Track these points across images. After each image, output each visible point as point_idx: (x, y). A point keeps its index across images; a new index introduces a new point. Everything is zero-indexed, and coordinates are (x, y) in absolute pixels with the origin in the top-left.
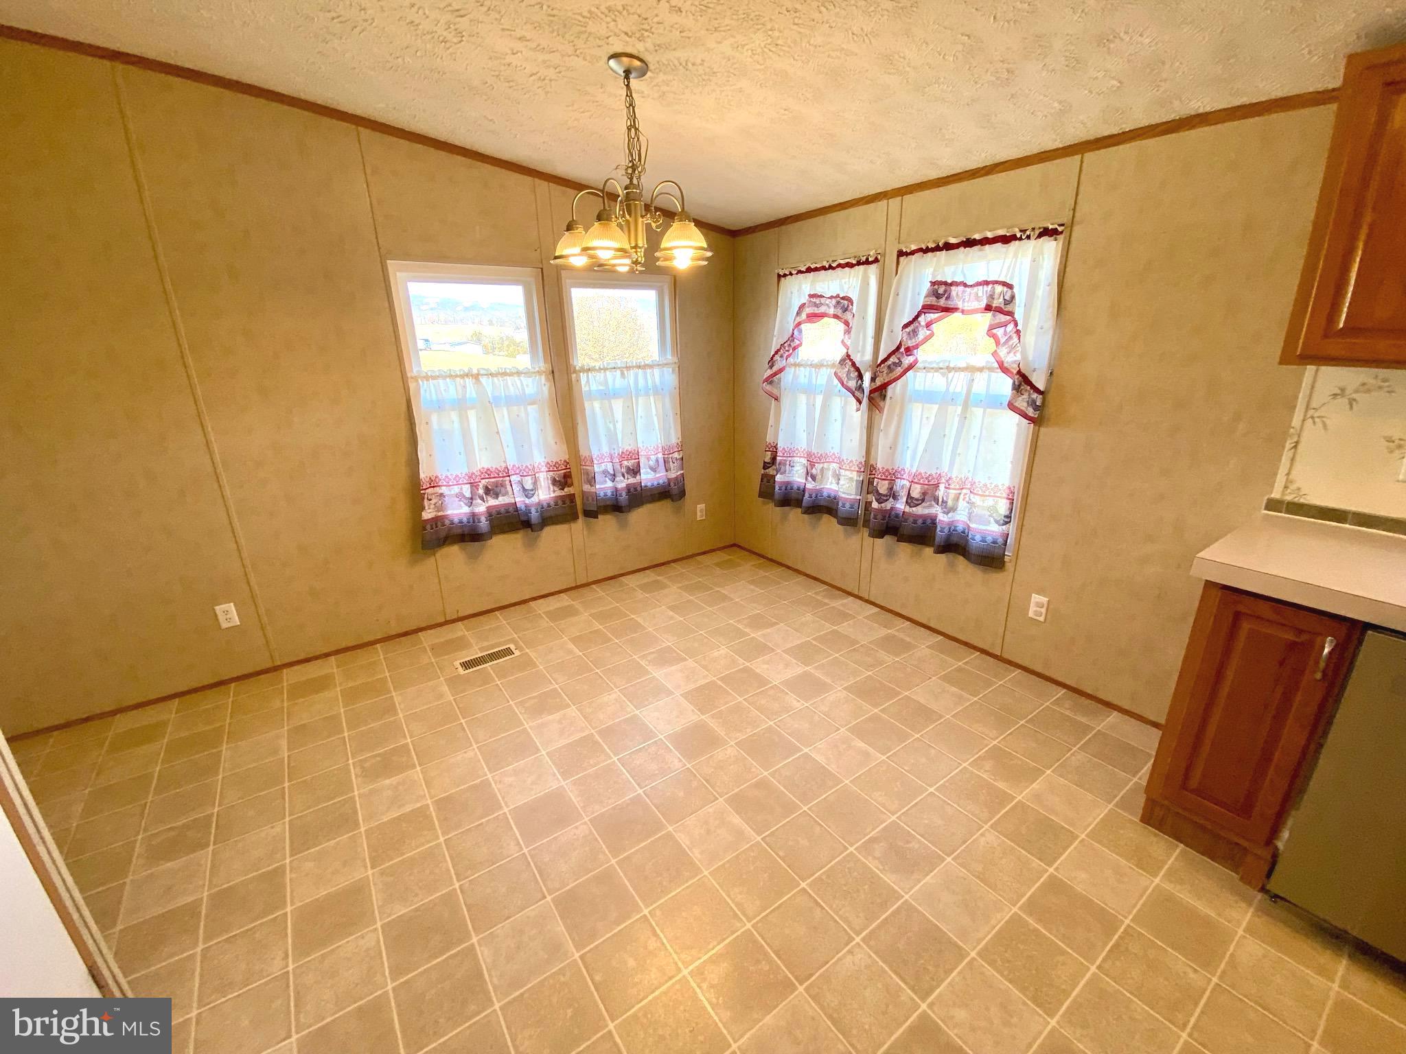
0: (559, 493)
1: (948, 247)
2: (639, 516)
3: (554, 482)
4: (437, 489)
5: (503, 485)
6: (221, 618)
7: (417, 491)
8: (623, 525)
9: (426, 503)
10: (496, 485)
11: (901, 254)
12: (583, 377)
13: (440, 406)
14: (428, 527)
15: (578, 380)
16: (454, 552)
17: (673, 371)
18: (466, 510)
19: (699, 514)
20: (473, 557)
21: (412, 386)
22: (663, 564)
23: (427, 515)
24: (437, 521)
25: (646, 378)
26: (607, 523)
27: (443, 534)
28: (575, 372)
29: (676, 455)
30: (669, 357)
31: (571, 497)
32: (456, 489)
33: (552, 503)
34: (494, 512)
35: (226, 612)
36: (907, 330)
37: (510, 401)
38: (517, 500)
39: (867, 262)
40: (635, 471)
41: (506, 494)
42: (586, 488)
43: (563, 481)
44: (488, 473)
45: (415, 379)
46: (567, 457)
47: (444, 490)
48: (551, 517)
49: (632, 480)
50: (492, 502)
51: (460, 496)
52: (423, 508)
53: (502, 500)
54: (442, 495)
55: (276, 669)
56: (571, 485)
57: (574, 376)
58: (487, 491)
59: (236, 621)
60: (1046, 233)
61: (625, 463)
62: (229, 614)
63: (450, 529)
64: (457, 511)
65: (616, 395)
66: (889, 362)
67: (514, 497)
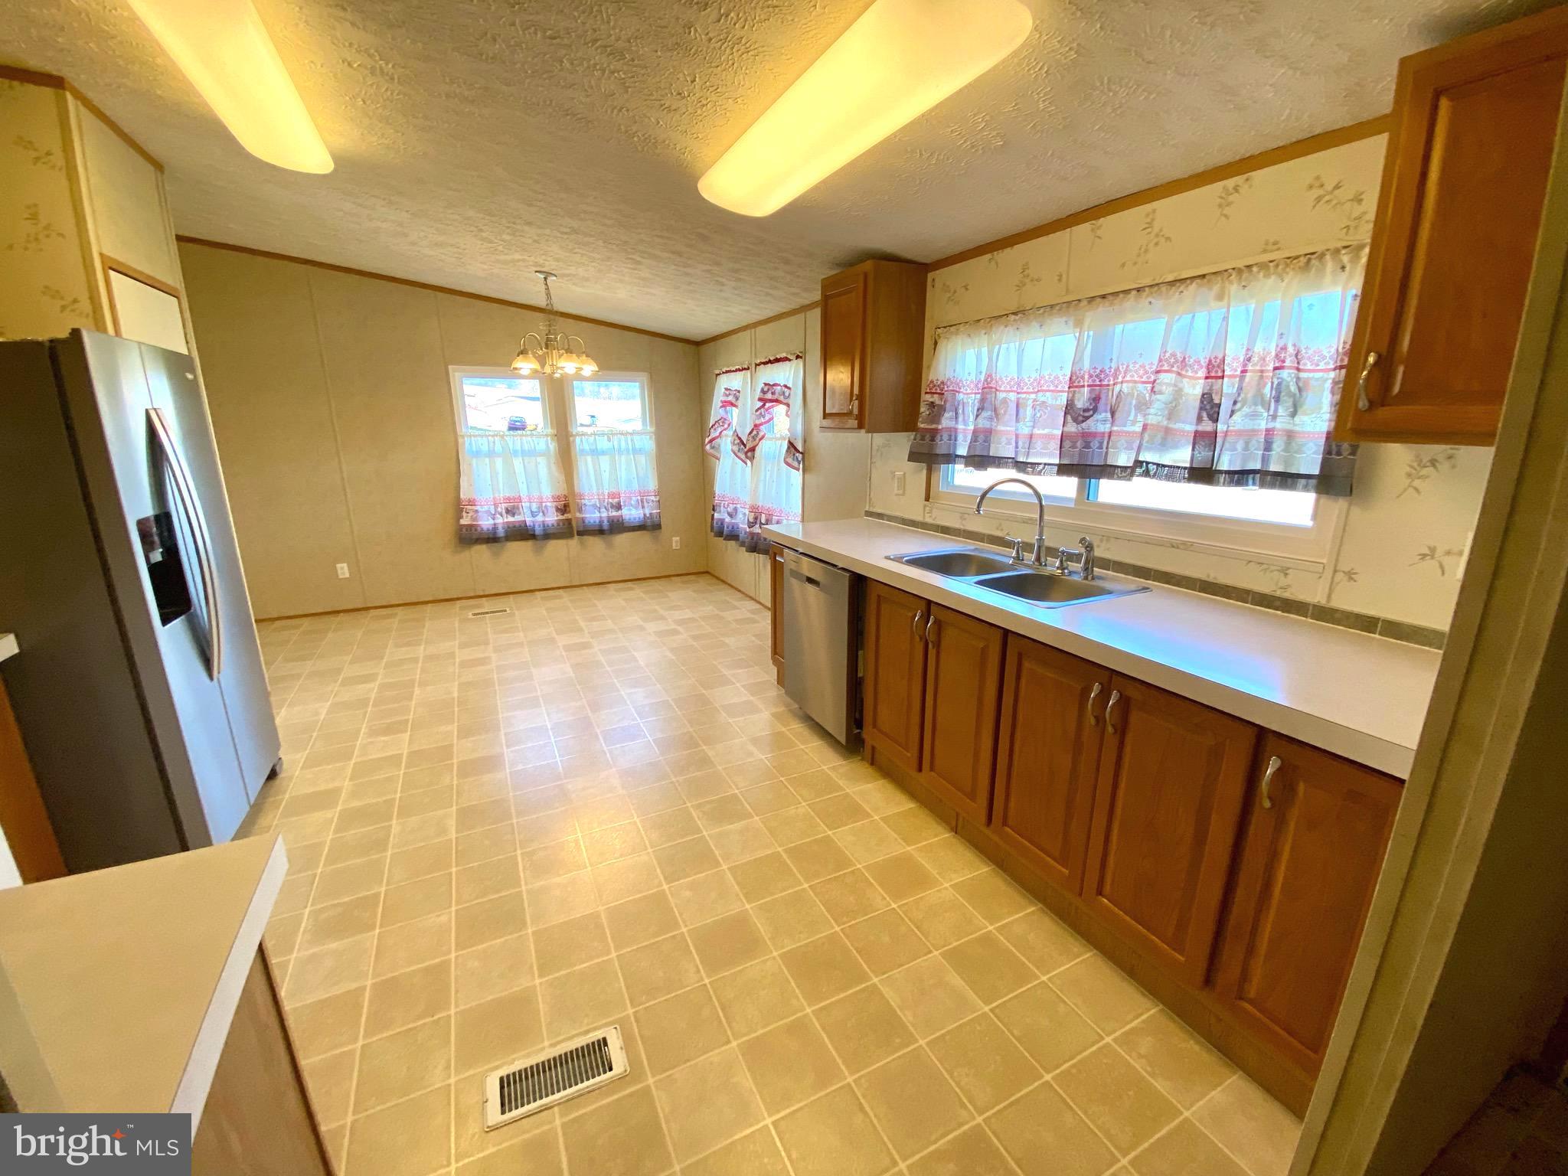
0: (561, 517)
1: (770, 362)
2: (622, 540)
3: (558, 509)
4: (473, 507)
5: (518, 508)
6: (339, 572)
7: (459, 507)
8: (610, 546)
9: (464, 514)
10: (514, 507)
11: (757, 365)
12: (578, 439)
13: (478, 454)
14: (464, 530)
15: (574, 441)
16: (482, 549)
17: (651, 438)
18: (491, 522)
19: (674, 544)
20: (496, 554)
21: (460, 440)
22: (644, 579)
23: (463, 522)
24: (471, 526)
25: (626, 441)
26: (595, 543)
27: (474, 537)
28: (572, 436)
29: (653, 498)
30: (650, 429)
31: (569, 521)
32: (486, 508)
33: (555, 524)
34: (511, 526)
35: (342, 568)
36: (758, 413)
37: (524, 453)
38: (527, 519)
39: (745, 369)
40: (619, 507)
41: (520, 514)
42: (578, 515)
43: (564, 509)
44: (508, 500)
45: (463, 437)
46: (566, 493)
47: (478, 508)
48: (554, 534)
49: (615, 513)
50: (511, 519)
51: (488, 512)
52: (462, 517)
53: (517, 518)
54: (477, 511)
55: (367, 609)
56: (569, 512)
57: (571, 439)
58: (508, 511)
59: (347, 575)
60: (798, 357)
61: (610, 500)
62: (343, 570)
63: (481, 533)
64: (486, 523)
65: (603, 453)
66: (753, 435)
67: (525, 517)
